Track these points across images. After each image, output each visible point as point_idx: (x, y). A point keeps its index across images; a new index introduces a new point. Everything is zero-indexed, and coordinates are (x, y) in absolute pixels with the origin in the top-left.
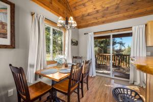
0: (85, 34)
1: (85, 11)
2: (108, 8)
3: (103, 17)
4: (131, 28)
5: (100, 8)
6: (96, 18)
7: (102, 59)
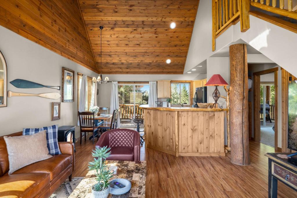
1: (110, 60)
2: (131, 63)
3: (127, 68)
4: (149, 82)
5: (125, 62)
6: (121, 68)
7: (123, 111)
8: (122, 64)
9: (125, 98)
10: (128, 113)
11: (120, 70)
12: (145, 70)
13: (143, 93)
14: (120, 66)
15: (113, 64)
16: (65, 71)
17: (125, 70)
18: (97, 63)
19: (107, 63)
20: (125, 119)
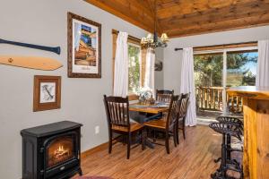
0: (176, 50)
1: (179, 12)
2: (217, 9)
3: (210, 22)
4: (256, 42)
5: (205, 9)
6: (198, 23)
7: (208, 98)
8: (200, 13)
9: (214, 79)
10: (216, 100)
11: (197, 27)
12: (248, 19)
13: (244, 73)
14: (197, 19)
15: (184, 17)
16: (74, 21)
17: (205, 26)
18: (159, 20)
19: (175, 18)
20: (210, 109)
